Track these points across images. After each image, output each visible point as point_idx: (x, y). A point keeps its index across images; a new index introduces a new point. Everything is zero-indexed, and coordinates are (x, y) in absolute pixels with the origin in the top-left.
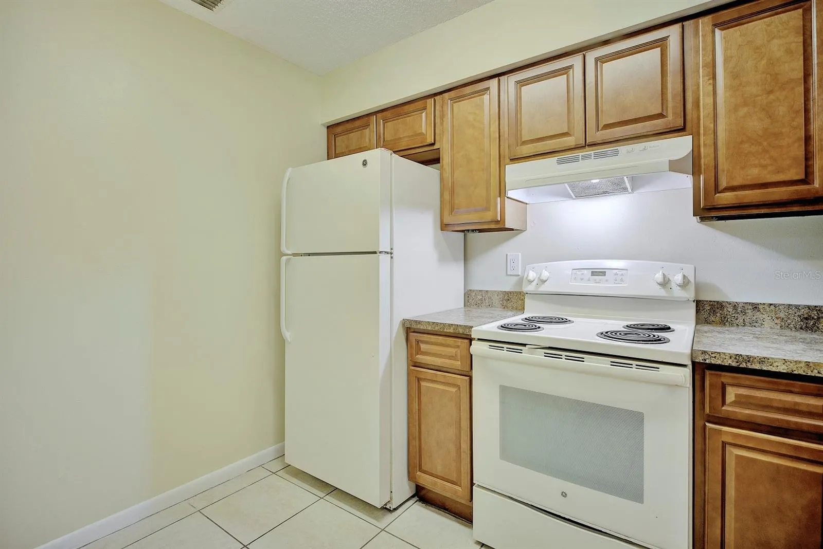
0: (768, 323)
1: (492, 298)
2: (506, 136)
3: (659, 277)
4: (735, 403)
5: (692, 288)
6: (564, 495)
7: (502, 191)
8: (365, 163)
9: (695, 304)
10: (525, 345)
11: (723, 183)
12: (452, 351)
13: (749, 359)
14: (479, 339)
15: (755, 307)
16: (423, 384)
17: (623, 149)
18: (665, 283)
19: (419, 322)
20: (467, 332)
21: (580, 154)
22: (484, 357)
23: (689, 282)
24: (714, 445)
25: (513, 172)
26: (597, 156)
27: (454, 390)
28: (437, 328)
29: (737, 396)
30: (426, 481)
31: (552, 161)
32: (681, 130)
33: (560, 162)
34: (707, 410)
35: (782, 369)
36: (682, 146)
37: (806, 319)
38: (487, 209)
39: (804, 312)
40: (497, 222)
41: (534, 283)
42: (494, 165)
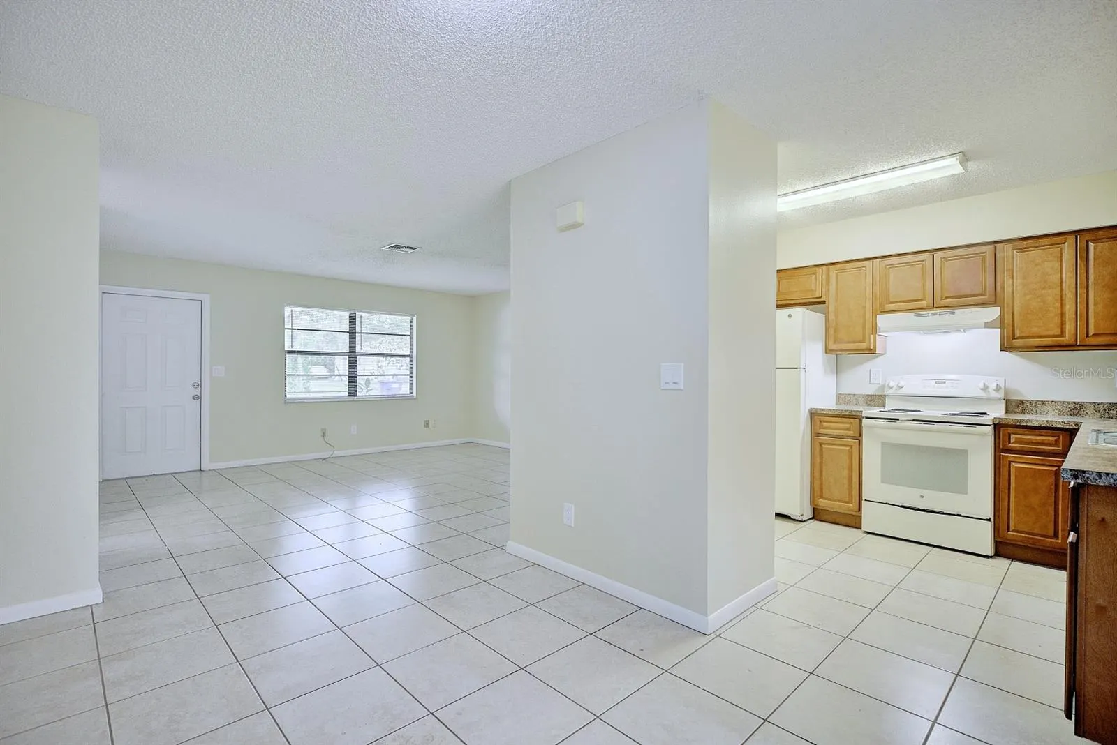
2: (878, 297)
3: (981, 385)
4: (1014, 443)
5: (1002, 392)
6: (922, 497)
7: (874, 330)
8: (790, 316)
9: (1004, 402)
10: (898, 419)
11: (1017, 334)
12: (847, 426)
14: (867, 418)
15: (1043, 403)
16: (824, 446)
17: (958, 311)
18: (985, 388)
19: (823, 410)
20: (858, 414)
21: (930, 312)
22: (870, 427)
23: (1000, 388)
24: (1005, 463)
25: (882, 320)
26: (940, 314)
27: (848, 448)
28: (836, 413)
29: (1016, 439)
30: (823, 503)
31: (911, 314)
32: (994, 303)
33: (916, 316)
34: (1001, 447)
35: (1036, 424)
36: (993, 313)
37: (1073, 409)
38: (863, 341)
39: (1072, 405)
40: (870, 350)
41: (894, 389)
42: (869, 314)
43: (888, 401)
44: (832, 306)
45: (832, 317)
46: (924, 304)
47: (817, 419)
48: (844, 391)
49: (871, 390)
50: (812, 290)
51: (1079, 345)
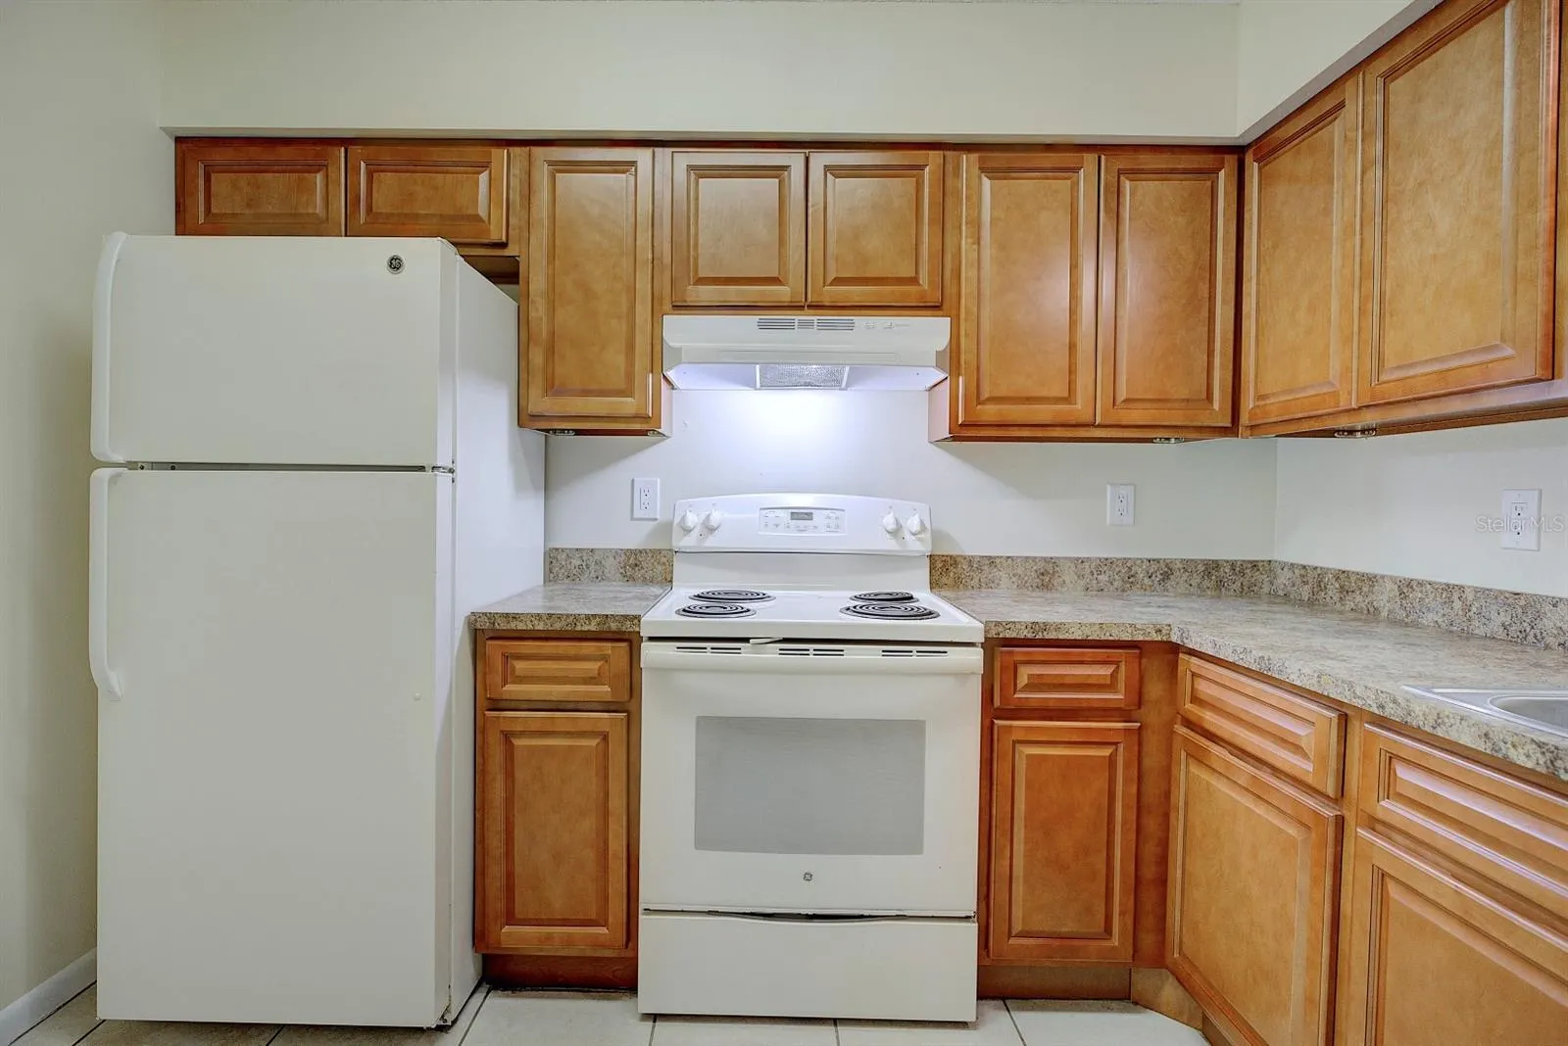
0: (1005, 582)
1: (603, 562)
2: (667, 260)
3: (889, 521)
4: (1029, 687)
5: (927, 536)
6: (808, 877)
7: (656, 360)
8: (395, 264)
9: (928, 560)
10: (746, 640)
11: (985, 395)
12: (593, 667)
13: (1045, 627)
14: (651, 639)
16: (517, 742)
17: (861, 321)
18: (896, 532)
19: (515, 617)
20: (628, 627)
21: (797, 318)
22: (665, 670)
23: (925, 528)
24: (1002, 745)
25: (678, 330)
26: (823, 326)
27: (593, 742)
28: (557, 626)
29: (1030, 676)
30: (516, 937)
31: (751, 320)
32: (935, 308)
33: (762, 326)
34: (997, 703)
35: (1078, 635)
36: (934, 331)
37: (1042, 574)
38: (627, 392)
39: (1041, 565)
40: (646, 418)
41: (695, 534)
42: (643, 312)
43: (680, 568)
44: (537, 279)
45: (539, 310)
46: (782, 293)
47: (494, 648)
48: (567, 540)
49: (634, 538)
50: (477, 218)
51: (1099, 426)
